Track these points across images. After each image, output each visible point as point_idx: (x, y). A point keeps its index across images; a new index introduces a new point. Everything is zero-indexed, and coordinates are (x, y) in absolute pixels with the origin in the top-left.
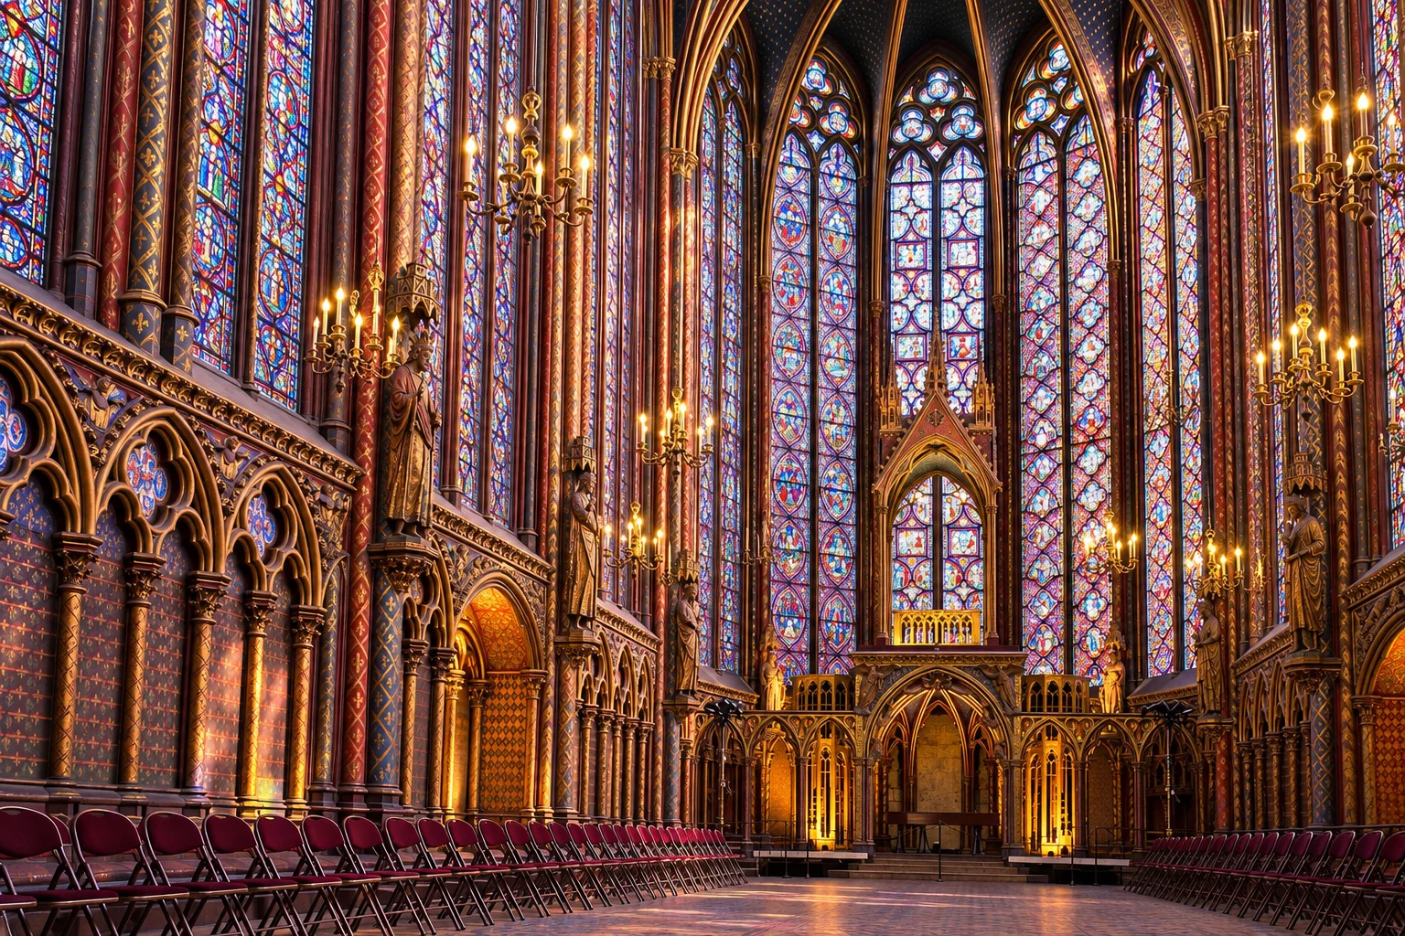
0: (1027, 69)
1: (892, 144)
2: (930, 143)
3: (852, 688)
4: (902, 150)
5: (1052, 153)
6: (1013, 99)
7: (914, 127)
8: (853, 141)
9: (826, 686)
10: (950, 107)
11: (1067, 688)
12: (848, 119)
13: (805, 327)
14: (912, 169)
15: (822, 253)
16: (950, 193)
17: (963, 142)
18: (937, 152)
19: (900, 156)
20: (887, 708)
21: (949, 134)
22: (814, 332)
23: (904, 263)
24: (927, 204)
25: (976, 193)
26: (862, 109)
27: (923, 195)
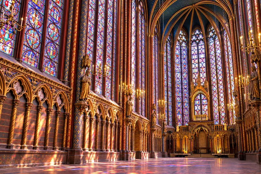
0: (209, 29)
1: (191, 41)
2: (196, 40)
3: (188, 128)
4: (193, 42)
5: (213, 41)
6: (207, 33)
7: (194, 38)
8: (186, 41)
9: (185, 127)
10: (199, 35)
11: (219, 127)
12: (185, 38)
13: (180, 69)
14: (194, 44)
15: (182, 58)
16: (200, 47)
17: (201, 39)
18: (197, 41)
19: (192, 42)
20: (194, 131)
21: (199, 38)
22: (181, 69)
23: (194, 58)
24: (197, 49)
25: (203, 47)
26: (187, 36)
27: (196, 48)
